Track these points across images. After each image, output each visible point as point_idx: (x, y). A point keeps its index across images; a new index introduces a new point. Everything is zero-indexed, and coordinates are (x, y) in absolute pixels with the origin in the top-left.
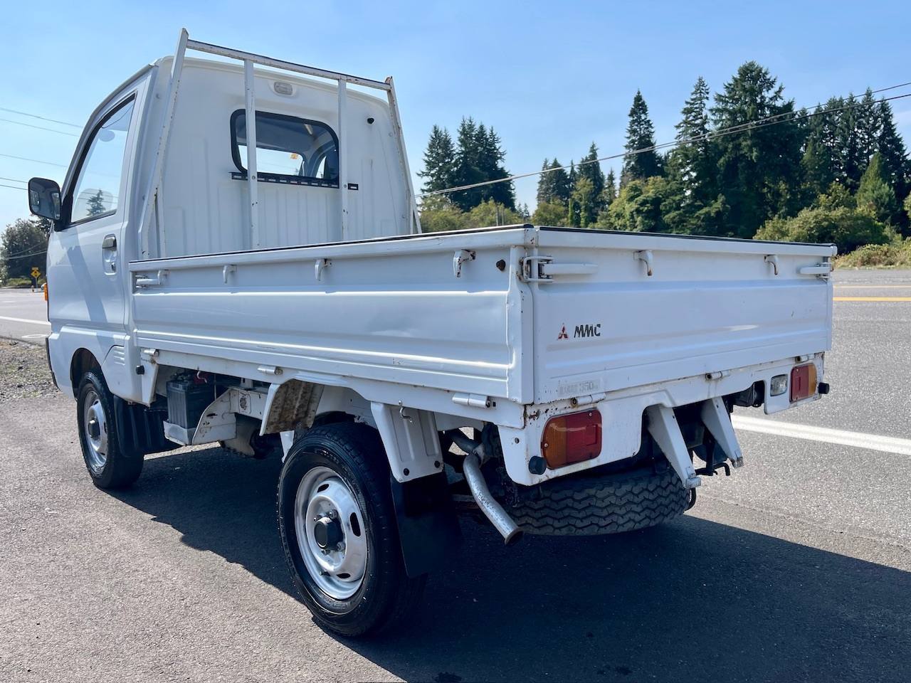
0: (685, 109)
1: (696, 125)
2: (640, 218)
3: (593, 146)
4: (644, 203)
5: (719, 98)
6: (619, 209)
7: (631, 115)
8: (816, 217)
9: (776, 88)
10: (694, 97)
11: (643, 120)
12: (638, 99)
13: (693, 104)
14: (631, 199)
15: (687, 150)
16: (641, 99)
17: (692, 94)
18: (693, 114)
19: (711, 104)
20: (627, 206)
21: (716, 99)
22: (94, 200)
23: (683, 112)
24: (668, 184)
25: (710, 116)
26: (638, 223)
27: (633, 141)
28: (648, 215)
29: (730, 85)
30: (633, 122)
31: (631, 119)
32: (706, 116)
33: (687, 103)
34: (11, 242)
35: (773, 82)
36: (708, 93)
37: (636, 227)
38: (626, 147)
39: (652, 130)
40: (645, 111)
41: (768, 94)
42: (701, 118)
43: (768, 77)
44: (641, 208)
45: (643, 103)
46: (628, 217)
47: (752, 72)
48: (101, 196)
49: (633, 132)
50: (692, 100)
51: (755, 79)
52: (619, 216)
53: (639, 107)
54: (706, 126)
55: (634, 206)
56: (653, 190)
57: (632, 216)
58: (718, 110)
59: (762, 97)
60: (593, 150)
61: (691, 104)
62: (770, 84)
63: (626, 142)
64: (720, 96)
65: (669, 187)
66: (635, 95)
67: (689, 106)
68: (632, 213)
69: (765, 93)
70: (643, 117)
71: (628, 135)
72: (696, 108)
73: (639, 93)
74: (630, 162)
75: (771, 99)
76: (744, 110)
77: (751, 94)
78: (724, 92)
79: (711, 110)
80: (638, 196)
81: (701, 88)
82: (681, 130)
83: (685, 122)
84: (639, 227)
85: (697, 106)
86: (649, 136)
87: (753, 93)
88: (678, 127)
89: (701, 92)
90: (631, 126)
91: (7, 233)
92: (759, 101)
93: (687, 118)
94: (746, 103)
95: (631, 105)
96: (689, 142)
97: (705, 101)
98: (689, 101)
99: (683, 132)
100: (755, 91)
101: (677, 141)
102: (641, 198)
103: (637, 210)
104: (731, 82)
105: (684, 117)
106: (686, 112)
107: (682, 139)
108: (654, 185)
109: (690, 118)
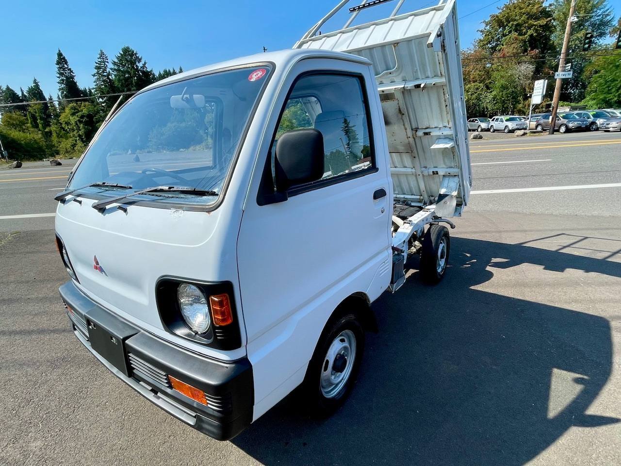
0: (96, 66)
1: (105, 76)
2: (81, 125)
3: (35, 80)
4: (82, 117)
5: (114, 63)
6: (66, 120)
7: (57, 64)
9: (143, 62)
10: (100, 60)
11: (66, 68)
12: (60, 55)
14: (73, 114)
15: (102, 89)
16: (62, 55)
17: (98, 58)
18: (101, 70)
19: (110, 66)
20: (71, 118)
23: (95, 68)
24: (95, 107)
25: (111, 72)
26: (81, 128)
27: (63, 80)
28: (86, 123)
29: (119, 57)
30: (60, 68)
31: (58, 66)
32: (109, 72)
33: (96, 63)
35: (141, 59)
36: (107, 59)
38: (59, 83)
39: (74, 75)
40: (66, 63)
41: (140, 65)
42: (107, 72)
43: (138, 56)
44: (82, 120)
45: (64, 58)
46: (74, 124)
47: (129, 52)
49: (61, 74)
51: (131, 56)
52: (67, 123)
53: (61, 60)
54: (110, 77)
55: (76, 118)
56: (86, 110)
57: (77, 124)
58: (115, 69)
59: (137, 66)
61: (99, 64)
62: (140, 60)
63: (58, 80)
65: (96, 108)
66: (57, 52)
68: (76, 122)
69: (137, 64)
70: (66, 66)
71: (58, 75)
74: (63, 92)
75: (141, 67)
76: (129, 72)
77: (131, 63)
78: (116, 60)
79: (111, 69)
80: (77, 113)
81: (102, 56)
82: (96, 77)
83: (98, 73)
84: (82, 130)
85: (103, 66)
86: (72, 77)
88: (94, 75)
89: (103, 58)
90: (59, 71)
92: (135, 67)
93: (98, 71)
94: (129, 68)
95: (56, 58)
96: (102, 85)
97: (106, 63)
98: (98, 62)
99: (98, 79)
100: (133, 62)
101: (95, 84)
102: (80, 114)
103: (79, 120)
104: (119, 55)
105: (96, 71)
106: (98, 68)
107: (98, 83)
108: (85, 106)
109: (100, 72)
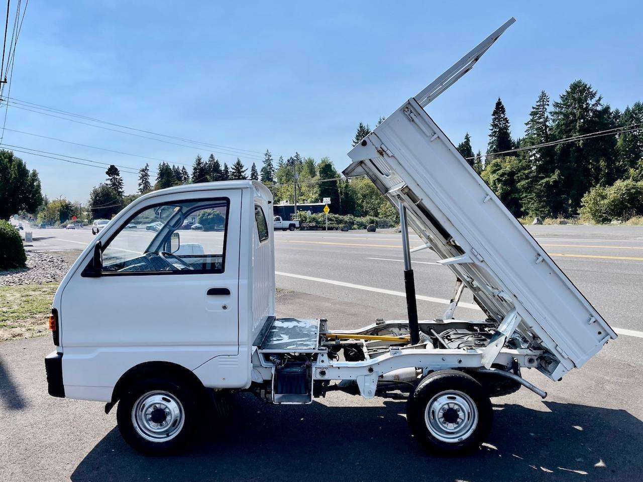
0: (532, 112)
1: (540, 123)
2: (500, 185)
3: (467, 135)
4: (503, 175)
5: (557, 105)
6: (485, 179)
7: (493, 115)
8: (626, 186)
9: (597, 98)
10: (538, 104)
11: (502, 118)
12: (499, 104)
13: (538, 109)
14: (494, 172)
15: (533, 139)
16: (501, 104)
17: (537, 102)
18: (538, 115)
19: (550, 108)
20: (491, 177)
21: (554, 106)
22: (143, 171)
23: (531, 115)
24: (520, 162)
25: (550, 116)
26: (498, 188)
27: (495, 132)
28: (505, 183)
29: (564, 96)
30: (495, 119)
31: (494, 117)
32: (547, 117)
33: (533, 108)
34: (96, 197)
35: (595, 94)
36: (548, 101)
37: (497, 191)
38: (490, 136)
39: (509, 125)
40: (503, 112)
41: (591, 102)
42: (544, 118)
43: (591, 90)
44: (501, 178)
45: (502, 106)
46: (492, 184)
47: (579, 87)
48: (148, 168)
49: (495, 126)
50: (537, 106)
51: (581, 92)
53: (499, 109)
54: (547, 123)
55: (496, 176)
56: (509, 166)
57: (495, 184)
58: (555, 113)
59: (587, 104)
60: (467, 138)
61: (536, 109)
62: (593, 95)
63: (490, 132)
64: (557, 103)
65: (521, 164)
66: (497, 101)
67: (535, 110)
68: (494, 181)
69: (589, 101)
70: (502, 116)
71: (491, 128)
72: (541, 111)
73: (499, 100)
74: (492, 146)
75: (593, 105)
76: (574, 113)
77: (579, 103)
78: (560, 101)
79: (551, 113)
80: (498, 170)
81: (543, 98)
82: (529, 126)
83: (532, 121)
84: (499, 191)
85: (541, 110)
86: (506, 128)
87: (580, 101)
88: (527, 124)
89: (543, 101)
90: (494, 122)
91: (94, 192)
92: (585, 106)
93: (533, 118)
94: (575, 108)
95: (493, 108)
96: (535, 134)
97: (546, 107)
98: (535, 106)
99: (530, 127)
100: (582, 100)
101: (526, 133)
102: (500, 172)
103: (498, 179)
104: (565, 94)
105: (531, 117)
106: (533, 114)
107: (530, 132)
108: (510, 162)
109: (536, 118)
